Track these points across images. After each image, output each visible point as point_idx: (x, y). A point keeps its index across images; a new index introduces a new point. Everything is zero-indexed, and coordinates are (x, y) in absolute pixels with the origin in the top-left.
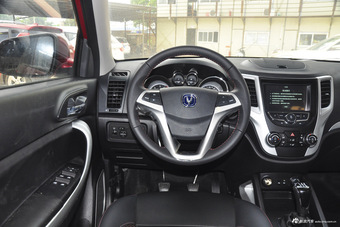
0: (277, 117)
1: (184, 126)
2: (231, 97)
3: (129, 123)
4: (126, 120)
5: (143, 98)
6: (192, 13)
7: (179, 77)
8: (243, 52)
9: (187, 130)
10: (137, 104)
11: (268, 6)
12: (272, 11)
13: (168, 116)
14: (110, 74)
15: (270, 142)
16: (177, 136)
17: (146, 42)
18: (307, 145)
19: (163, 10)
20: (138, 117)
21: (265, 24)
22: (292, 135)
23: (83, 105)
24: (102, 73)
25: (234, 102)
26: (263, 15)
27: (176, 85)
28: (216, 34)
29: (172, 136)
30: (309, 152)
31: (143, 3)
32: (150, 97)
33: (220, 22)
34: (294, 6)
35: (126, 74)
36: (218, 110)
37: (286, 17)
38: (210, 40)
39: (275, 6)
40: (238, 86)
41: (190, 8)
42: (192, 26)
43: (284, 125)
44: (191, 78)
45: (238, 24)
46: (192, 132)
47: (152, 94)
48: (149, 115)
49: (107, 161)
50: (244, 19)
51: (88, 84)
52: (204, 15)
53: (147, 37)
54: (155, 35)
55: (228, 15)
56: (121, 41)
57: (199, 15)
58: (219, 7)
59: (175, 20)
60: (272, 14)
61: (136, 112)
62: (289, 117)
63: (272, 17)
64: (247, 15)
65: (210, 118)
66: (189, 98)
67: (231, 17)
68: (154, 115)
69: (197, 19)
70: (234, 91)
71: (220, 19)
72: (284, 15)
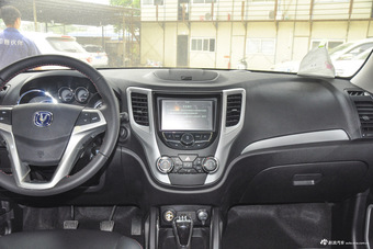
2: (96, 115)
6: (183, 17)
8: (245, 63)
11: (273, 8)
12: (278, 13)
17: (128, 51)
18: (206, 172)
19: (148, 13)
21: (271, 29)
26: (268, 18)
28: (213, 41)
30: (210, 179)
31: (125, 4)
33: (216, 27)
34: (303, 7)
37: (295, 21)
38: (205, 49)
39: (282, 8)
41: (180, 10)
42: (184, 31)
45: (239, 30)
50: (246, 24)
52: (198, 19)
53: (130, 45)
54: (140, 43)
55: (226, 19)
57: (192, 19)
58: (215, 9)
59: (163, 24)
60: (279, 18)
63: (278, 21)
64: (249, 19)
67: (230, 20)
69: (189, 24)
71: (217, 24)
72: (293, 18)
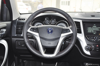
0: (90, 38)
1: (47, 42)
3: (24, 41)
4: (23, 39)
5: (30, 30)
7: (48, 21)
9: (49, 44)
10: (27, 32)
13: (41, 37)
14: (18, 20)
15: (87, 49)
16: (45, 46)
20: (28, 38)
22: (97, 46)
23: (4, 33)
24: (14, 19)
25: (70, 31)
27: (46, 24)
29: (43, 46)
32: (33, 30)
35: (25, 19)
36: (63, 35)
40: (72, 25)
43: (94, 42)
44: (53, 21)
46: (51, 44)
47: (34, 28)
48: (33, 37)
49: (16, 58)
51: (7, 24)
56: (27, 5)
61: (27, 36)
62: (95, 38)
65: (59, 38)
66: (50, 30)
68: (35, 37)
70: (70, 27)
